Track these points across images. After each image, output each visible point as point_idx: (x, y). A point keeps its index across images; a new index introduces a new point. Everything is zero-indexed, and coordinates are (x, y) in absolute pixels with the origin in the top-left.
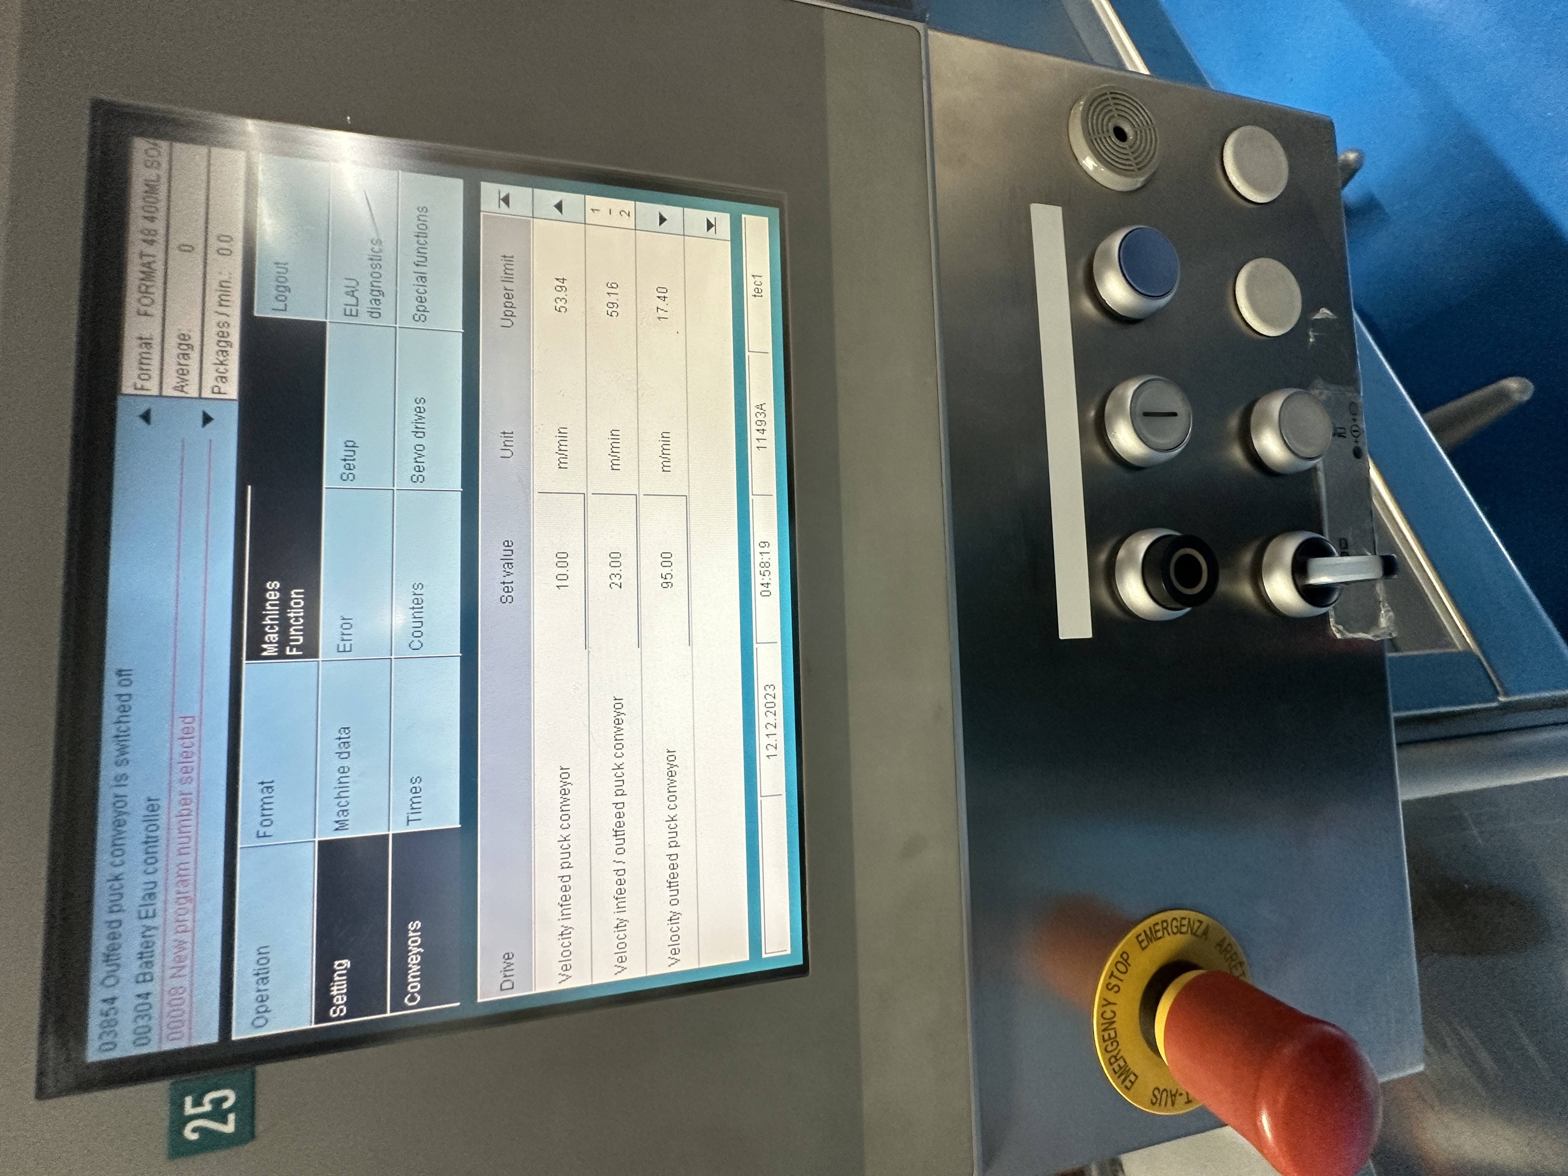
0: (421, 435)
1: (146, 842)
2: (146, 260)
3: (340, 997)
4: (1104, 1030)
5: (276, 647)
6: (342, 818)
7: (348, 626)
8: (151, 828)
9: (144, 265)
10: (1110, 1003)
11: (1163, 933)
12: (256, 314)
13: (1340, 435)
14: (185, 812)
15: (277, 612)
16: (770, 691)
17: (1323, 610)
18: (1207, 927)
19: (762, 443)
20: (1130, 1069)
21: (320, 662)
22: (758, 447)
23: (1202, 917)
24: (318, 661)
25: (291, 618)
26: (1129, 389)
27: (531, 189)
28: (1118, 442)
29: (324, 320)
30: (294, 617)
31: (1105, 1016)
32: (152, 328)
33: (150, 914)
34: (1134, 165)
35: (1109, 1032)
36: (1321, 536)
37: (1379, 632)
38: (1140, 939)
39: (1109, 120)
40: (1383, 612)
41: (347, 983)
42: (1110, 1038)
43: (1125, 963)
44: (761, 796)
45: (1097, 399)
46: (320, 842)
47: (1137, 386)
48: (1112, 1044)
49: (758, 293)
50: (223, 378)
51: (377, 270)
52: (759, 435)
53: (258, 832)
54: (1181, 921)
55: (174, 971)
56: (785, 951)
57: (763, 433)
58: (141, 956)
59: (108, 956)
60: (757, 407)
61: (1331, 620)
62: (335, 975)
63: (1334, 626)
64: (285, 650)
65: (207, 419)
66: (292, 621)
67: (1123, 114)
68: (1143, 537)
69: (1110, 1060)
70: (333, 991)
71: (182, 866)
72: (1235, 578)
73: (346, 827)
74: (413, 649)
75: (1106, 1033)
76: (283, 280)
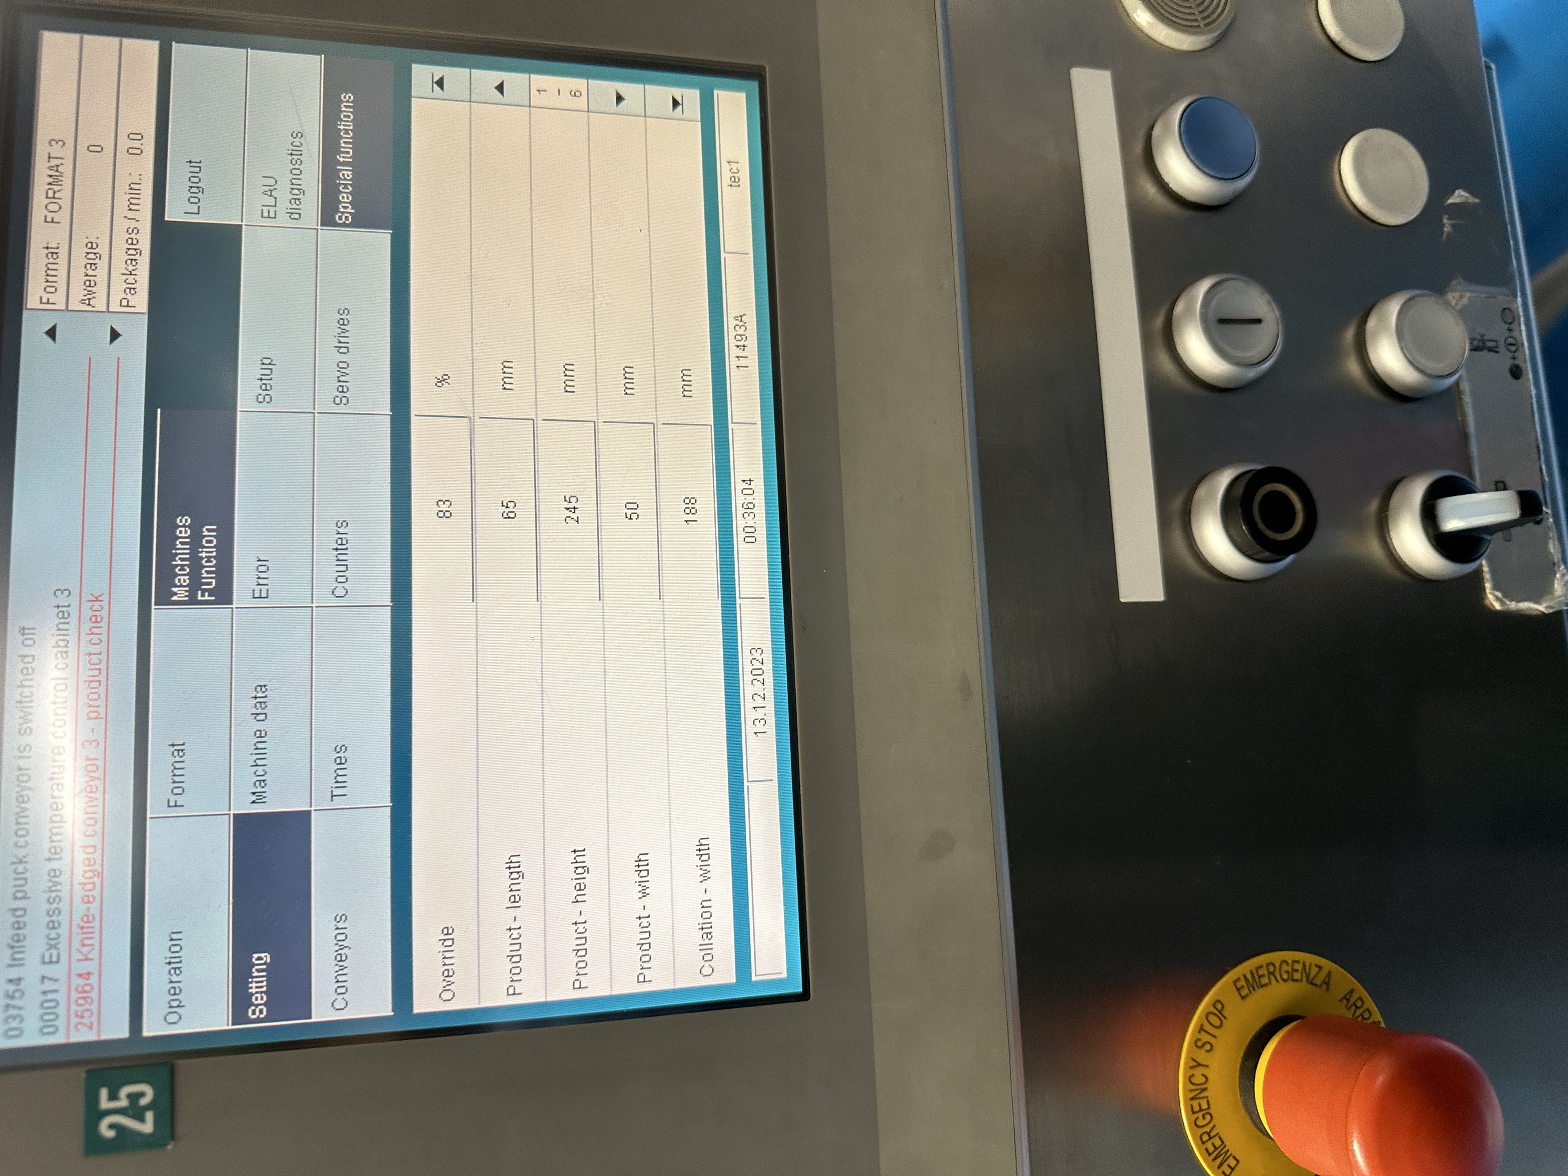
0: (345, 350)
2: (54, 162)
3: (259, 995)
4: (1193, 1099)
5: (186, 591)
6: (260, 789)
7: (264, 569)
9: (51, 168)
11: (1269, 979)
12: (166, 219)
13: (1486, 349)
15: (188, 551)
16: (757, 655)
17: (1470, 568)
18: (1329, 973)
19: (742, 362)
20: (1228, 1151)
21: (234, 609)
22: (738, 367)
23: (1319, 960)
24: (232, 608)
25: (202, 558)
26: (1199, 293)
27: (468, 70)
28: (1191, 358)
29: (240, 223)
30: (206, 557)
31: (1193, 1080)
32: (58, 236)
34: (1199, 21)
35: (1198, 1101)
37: (1552, 603)
38: (1239, 985)
40: (1557, 576)
41: (266, 981)
42: (1201, 1110)
43: (1220, 1016)
44: (748, 782)
46: (234, 815)
47: (1208, 287)
48: (1204, 1118)
49: (735, 182)
50: (132, 290)
51: (297, 166)
52: (739, 352)
53: (169, 801)
54: (1292, 966)
56: (781, 973)
57: (744, 350)
60: (736, 318)
61: (1485, 584)
62: (254, 970)
63: (1490, 593)
64: (196, 595)
65: (115, 335)
66: (203, 562)
68: (1223, 475)
69: (1201, 1137)
70: (251, 988)
73: (264, 800)
74: (337, 597)
75: (1195, 1104)
76: (197, 180)
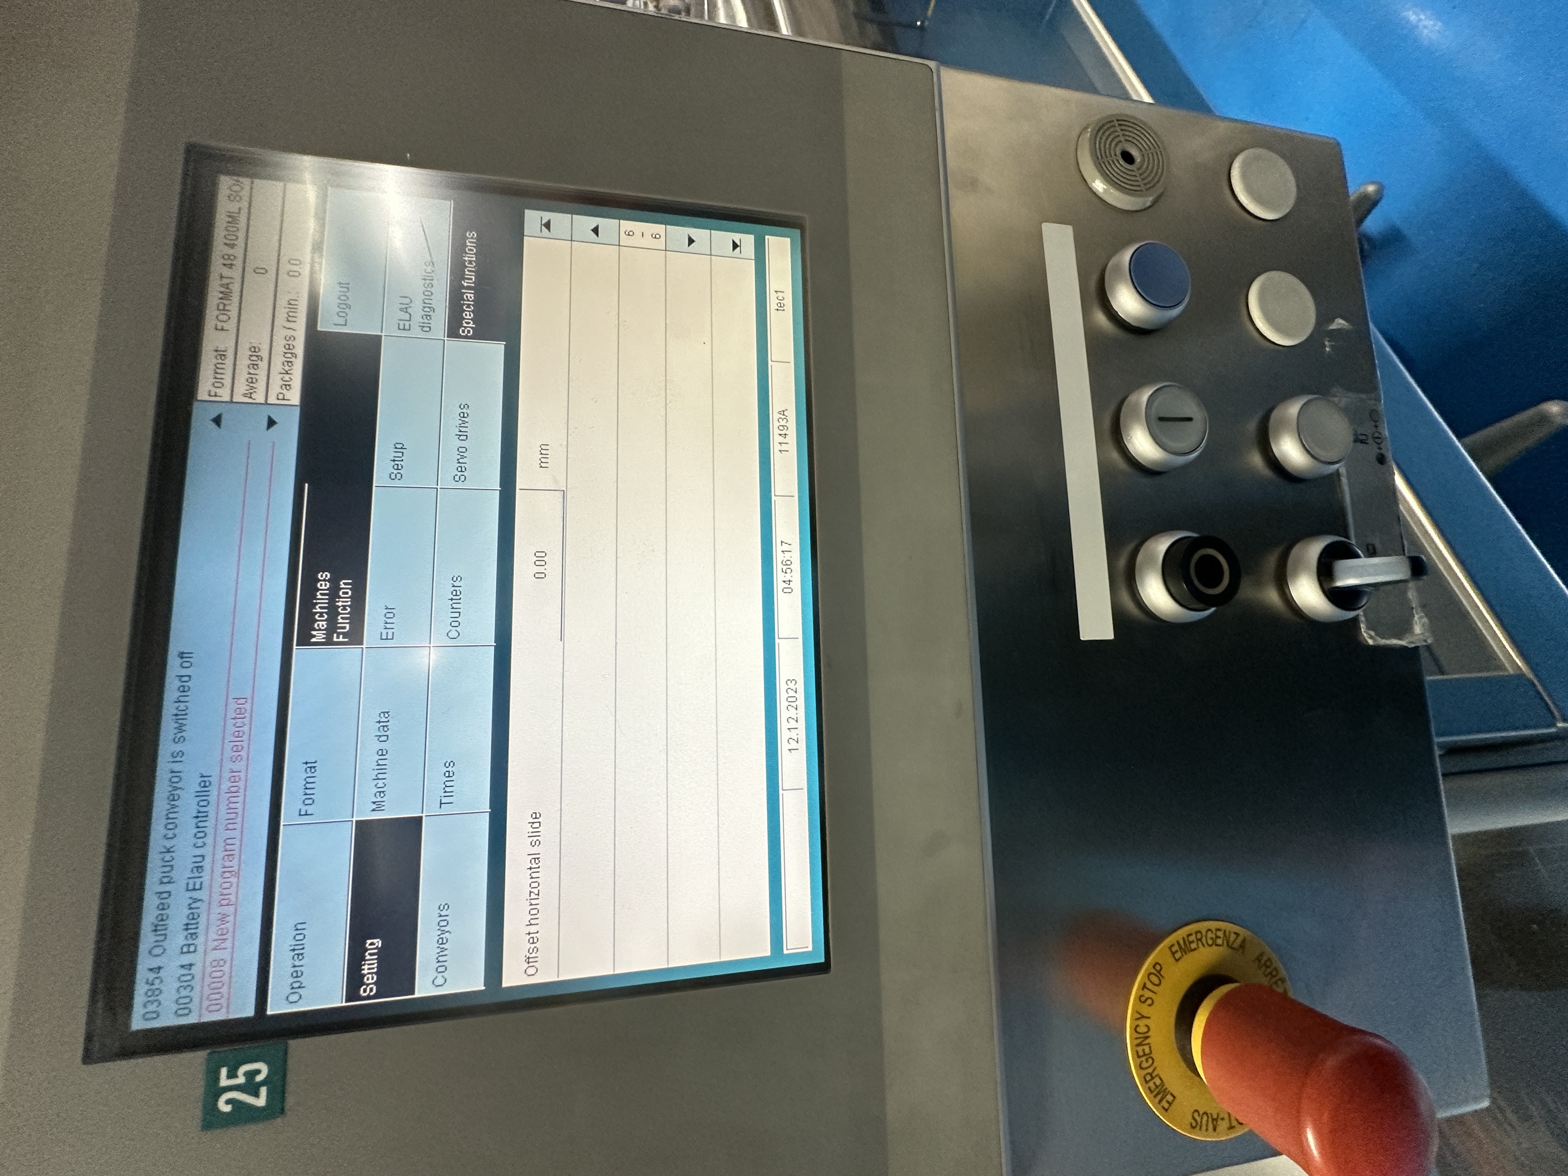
0: (464, 438)
1: (197, 817)
2: (225, 281)
3: (370, 976)
4: (1138, 1045)
5: (324, 634)
6: (379, 799)
7: (391, 615)
8: (202, 804)
9: (222, 285)
10: (1143, 1017)
11: (1198, 945)
12: (319, 329)
13: (1362, 442)
14: (233, 789)
15: (327, 601)
16: (791, 685)
17: (1351, 614)
18: (1244, 940)
19: (784, 447)
20: (1166, 1089)
21: (364, 649)
22: (780, 451)
23: (1237, 929)
24: (362, 648)
25: (339, 607)
26: (1145, 395)
27: (570, 216)
28: (1134, 447)
29: (380, 334)
30: (342, 606)
31: (1138, 1029)
32: (227, 342)
33: (197, 887)
34: (1142, 185)
36: (1348, 541)
37: (1413, 640)
38: (1174, 949)
39: (1116, 145)
40: (1416, 618)
41: (377, 963)
42: (1145, 1055)
43: (1159, 975)
44: (783, 790)
45: (1112, 407)
46: (357, 822)
47: (1150, 393)
48: (1147, 1061)
49: (781, 307)
50: (287, 386)
51: (429, 289)
52: (781, 439)
53: (300, 810)
54: (1216, 934)
55: (216, 943)
56: (807, 947)
57: (785, 438)
58: (187, 927)
59: (156, 926)
60: (779, 413)
61: (1362, 625)
62: (367, 954)
63: (1365, 632)
64: (332, 637)
65: (271, 423)
66: (340, 610)
67: (1130, 139)
68: (1163, 539)
69: (1145, 1077)
70: (364, 970)
71: (229, 841)
72: (1259, 584)
73: (383, 808)
74: (451, 638)
75: (1140, 1049)
76: (345, 298)
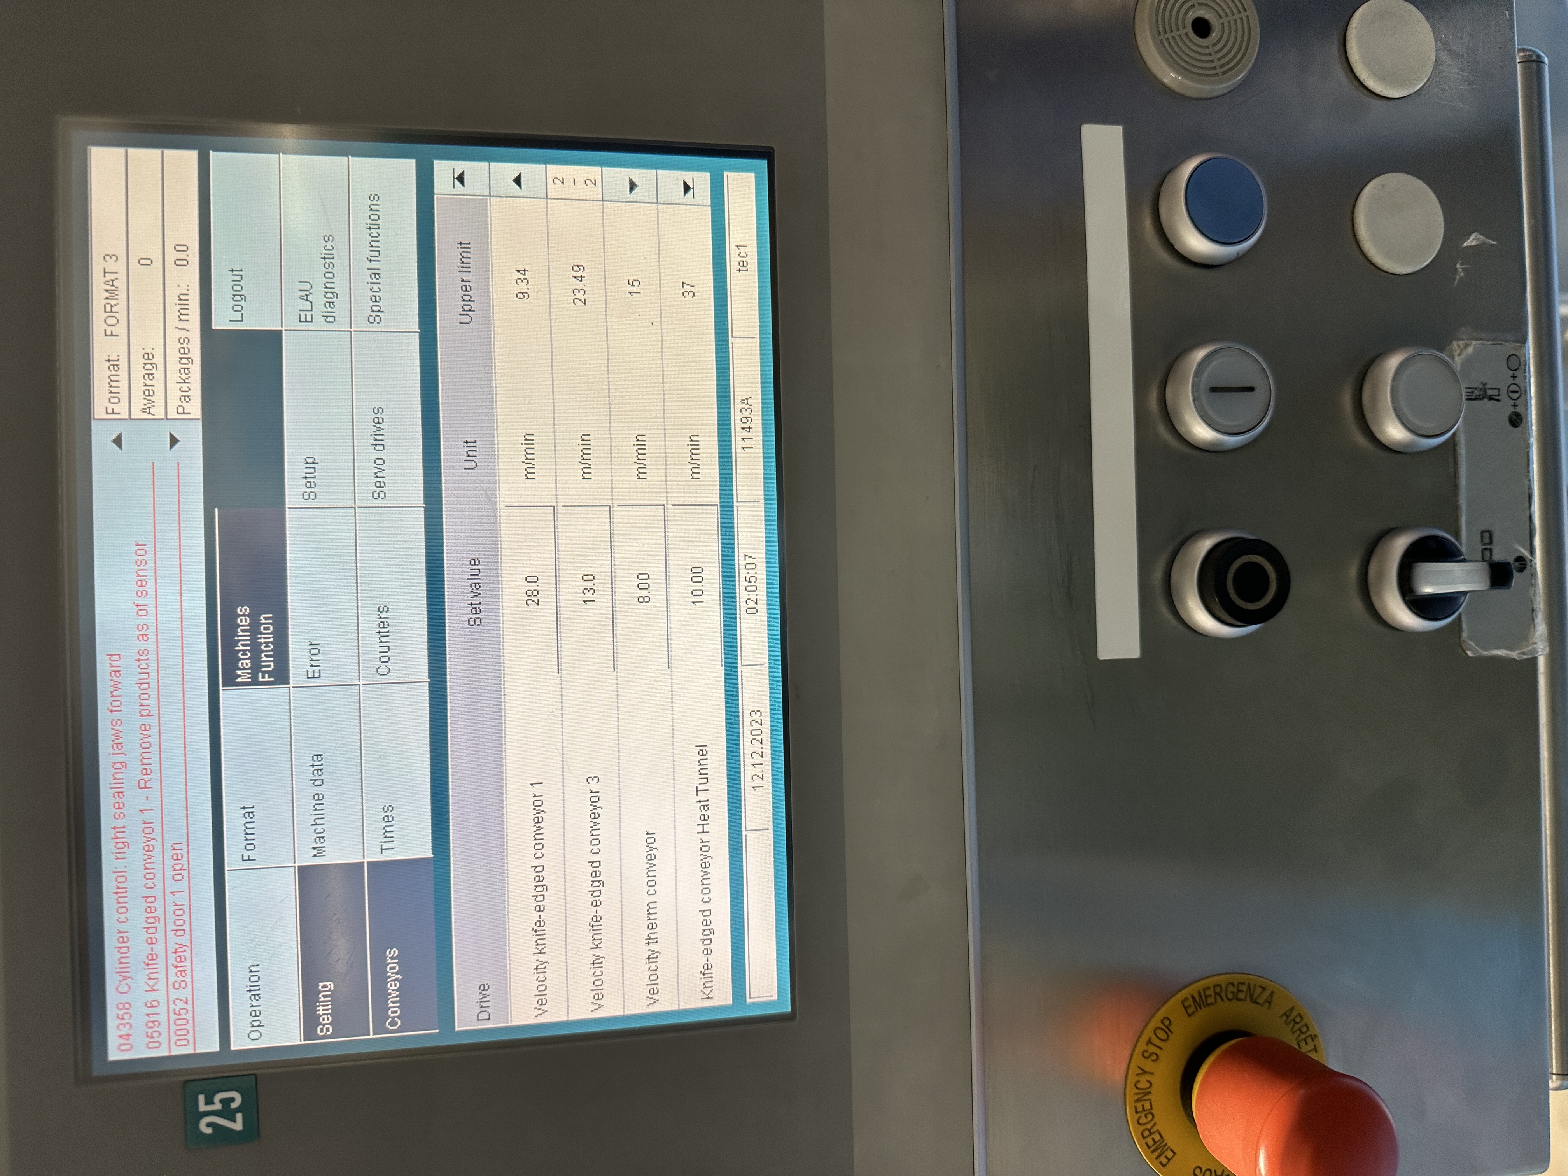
0: (380, 447)
3: (325, 1017)
4: (1138, 1101)
5: (249, 673)
6: (319, 845)
7: (316, 652)
9: (107, 283)
10: (1145, 1072)
12: (213, 328)
15: (249, 638)
16: (756, 717)
17: (1439, 624)
19: (748, 444)
20: (1166, 1144)
21: (291, 689)
22: (743, 448)
23: (1263, 982)
24: (289, 687)
25: (261, 644)
26: (1195, 359)
27: (487, 163)
28: (1186, 428)
29: (280, 328)
30: (265, 642)
31: (1139, 1085)
32: (117, 348)
34: (1218, 68)
35: (1142, 1103)
36: (1452, 536)
38: (1187, 1003)
39: (1188, 10)
41: (331, 1005)
42: (1144, 1110)
44: (746, 831)
46: (298, 866)
47: (1202, 356)
48: (1146, 1117)
49: (743, 267)
50: (186, 397)
51: (330, 270)
52: (745, 434)
53: (243, 855)
56: (772, 996)
57: (749, 432)
60: (743, 402)
61: (1465, 634)
62: (320, 996)
63: (1464, 642)
64: (258, 678)
65: (174, 441)
66: (262, 647)
68: (1204, 540)
70: (319, 1010)
73: (323, 854)
74: (381, 675)
75: (1139, 1104)
76: (239, 288)
